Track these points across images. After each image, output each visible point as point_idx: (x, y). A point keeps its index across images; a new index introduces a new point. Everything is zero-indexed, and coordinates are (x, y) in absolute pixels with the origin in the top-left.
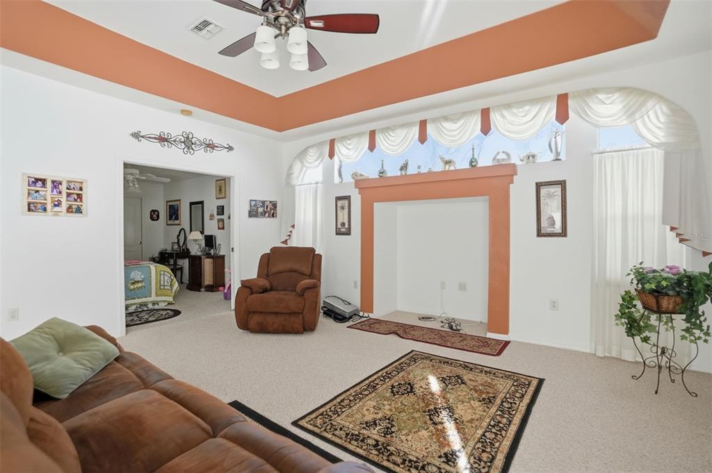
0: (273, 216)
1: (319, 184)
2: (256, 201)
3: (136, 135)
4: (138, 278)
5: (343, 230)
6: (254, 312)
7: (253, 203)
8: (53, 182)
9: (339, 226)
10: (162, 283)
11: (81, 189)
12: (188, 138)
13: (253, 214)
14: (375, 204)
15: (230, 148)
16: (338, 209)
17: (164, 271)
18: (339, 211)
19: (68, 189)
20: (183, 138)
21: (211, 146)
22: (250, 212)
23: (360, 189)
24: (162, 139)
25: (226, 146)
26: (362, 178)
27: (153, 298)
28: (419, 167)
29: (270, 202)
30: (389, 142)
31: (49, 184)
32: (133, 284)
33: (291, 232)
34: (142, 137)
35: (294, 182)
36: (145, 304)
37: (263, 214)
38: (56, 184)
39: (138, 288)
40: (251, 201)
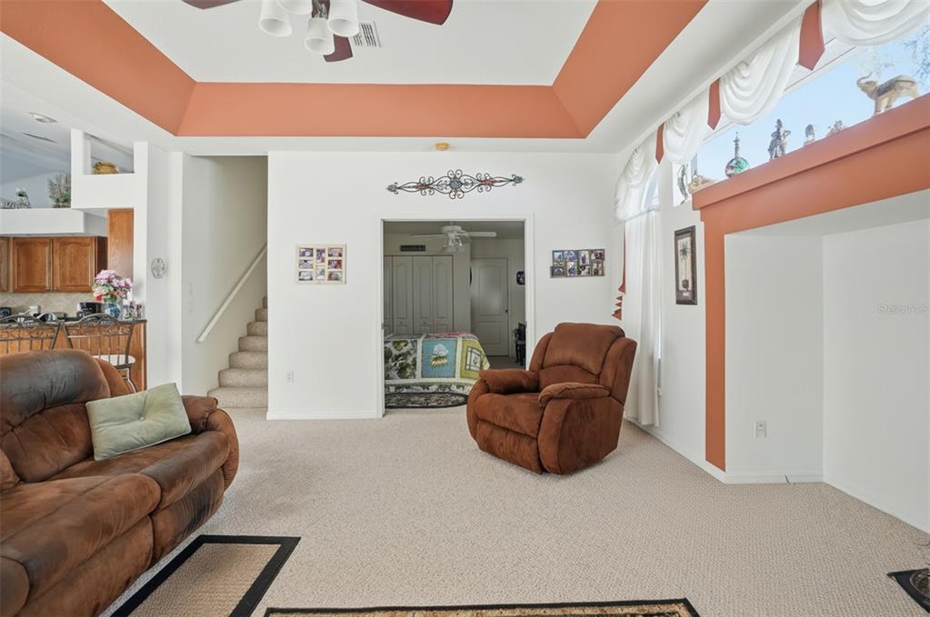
0: (596, 273)
1: (653, 213)
2: (563, 251)
3: (393, 189)
4: (443, 354)
5: (686, 294)
6: (484, 421)
7: (557, 255)
8: (318, 251)
9: (681, 288)
10: (468, 363)
11: (340, 255)
12: (455, 177)
13: (557, 271)
14: (726, 237)
15: (518, 180)
16: (679, 253)
17: (472, 348)
18: (680, 257)
19: (330, 255)
20: (449, 179)
21: (488, 182)
22: (553, 269)
23: (701, 208)
24: (423, 186)
25: (512, 178)
26: (706, 185)
27: (458, 379)
28: (810, 129)
29: (591, 252)
30: (741, 93)
31: (315, 253)
32: (436, 359)
33: (620, 298)
34: (399, 188)
35: (621, 215)
36: (448, 386)
37: (578, 272)
38: (320, 252)
39: (443, 365)
40: (554, 252)
